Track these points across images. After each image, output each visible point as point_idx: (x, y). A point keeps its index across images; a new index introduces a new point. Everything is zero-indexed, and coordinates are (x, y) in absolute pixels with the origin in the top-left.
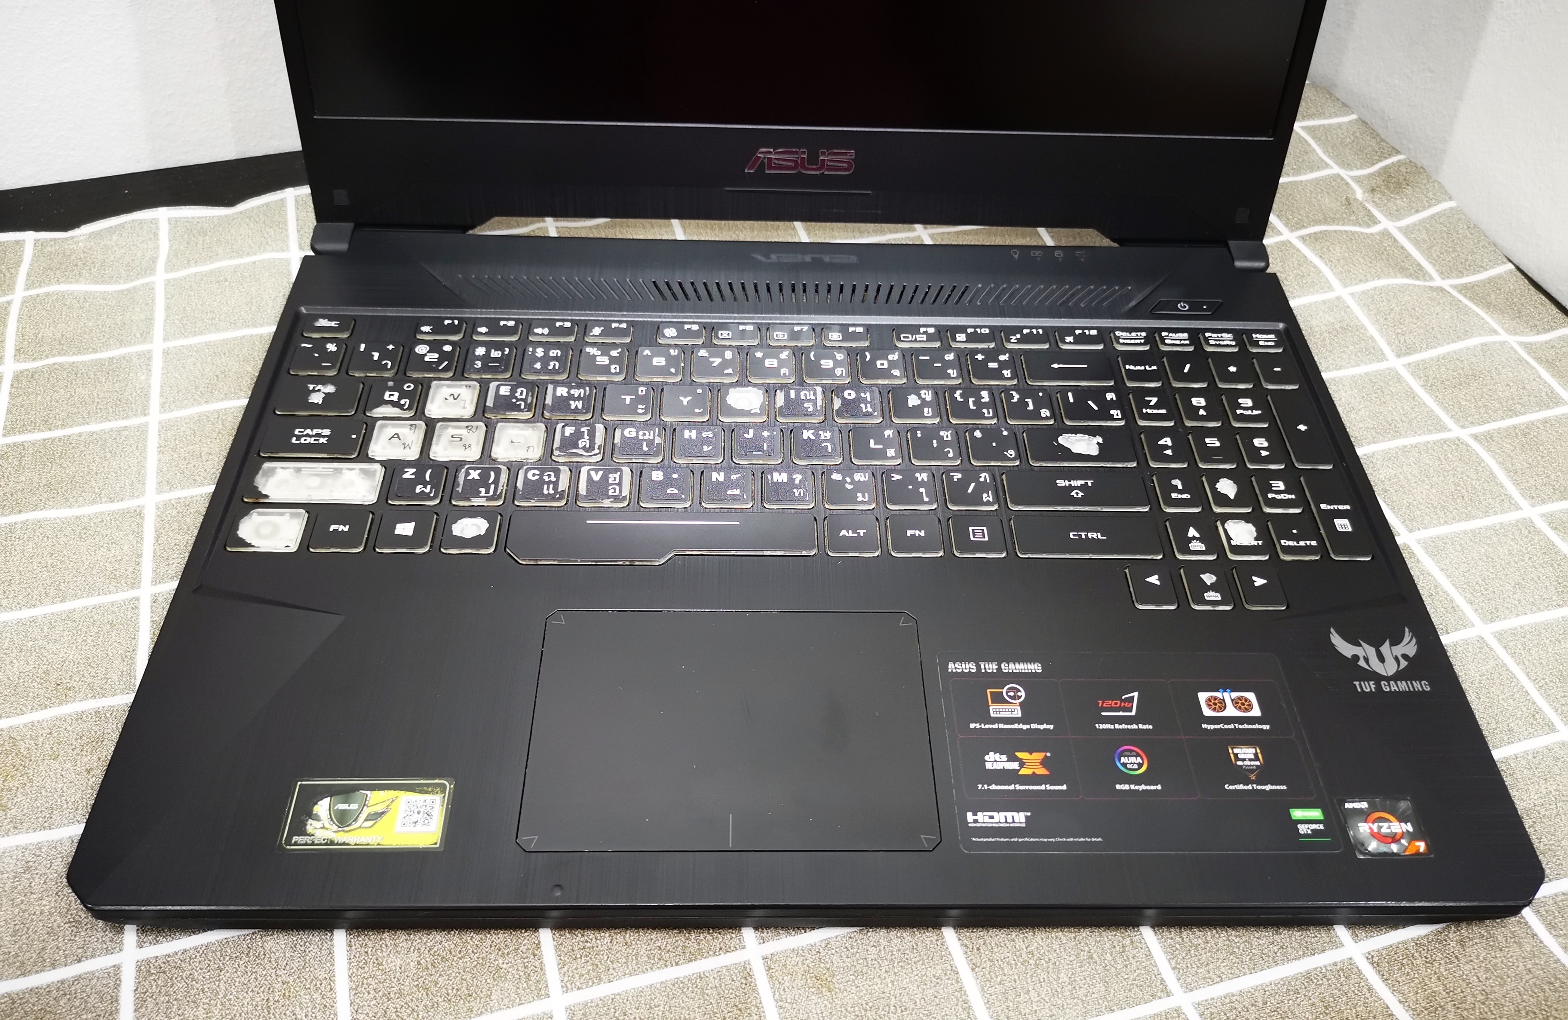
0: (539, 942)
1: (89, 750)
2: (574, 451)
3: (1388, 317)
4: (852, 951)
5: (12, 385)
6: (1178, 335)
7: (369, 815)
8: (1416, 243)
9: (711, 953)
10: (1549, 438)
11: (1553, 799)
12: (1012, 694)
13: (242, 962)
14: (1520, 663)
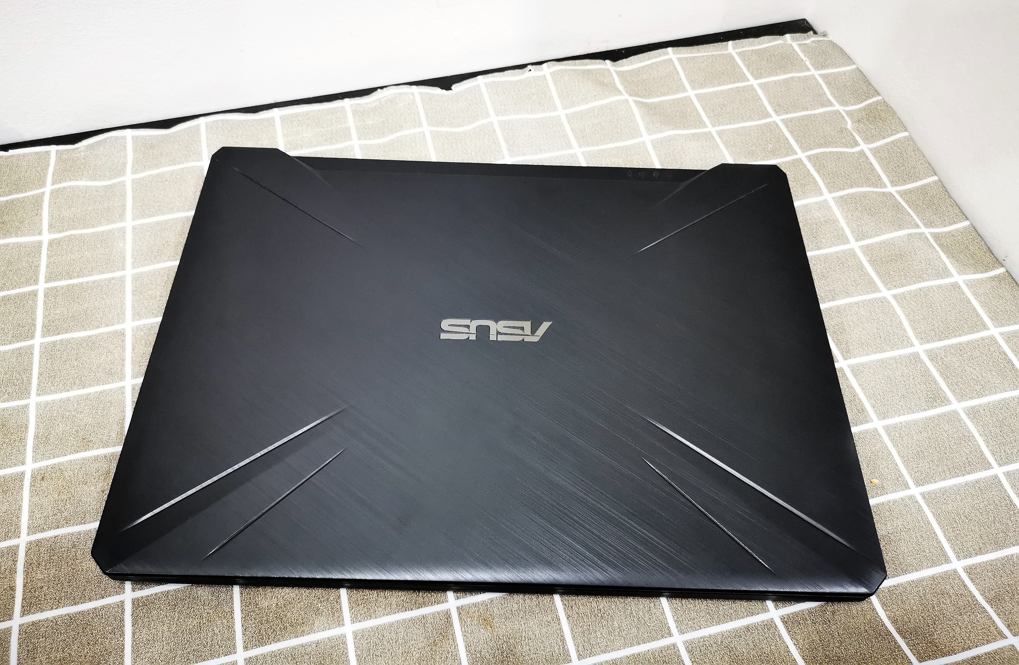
0: (340, 595)
1: (102, 479)
4: (504, 605)
5: (48, 249)
9: (430, 604)
13: (186, 602)
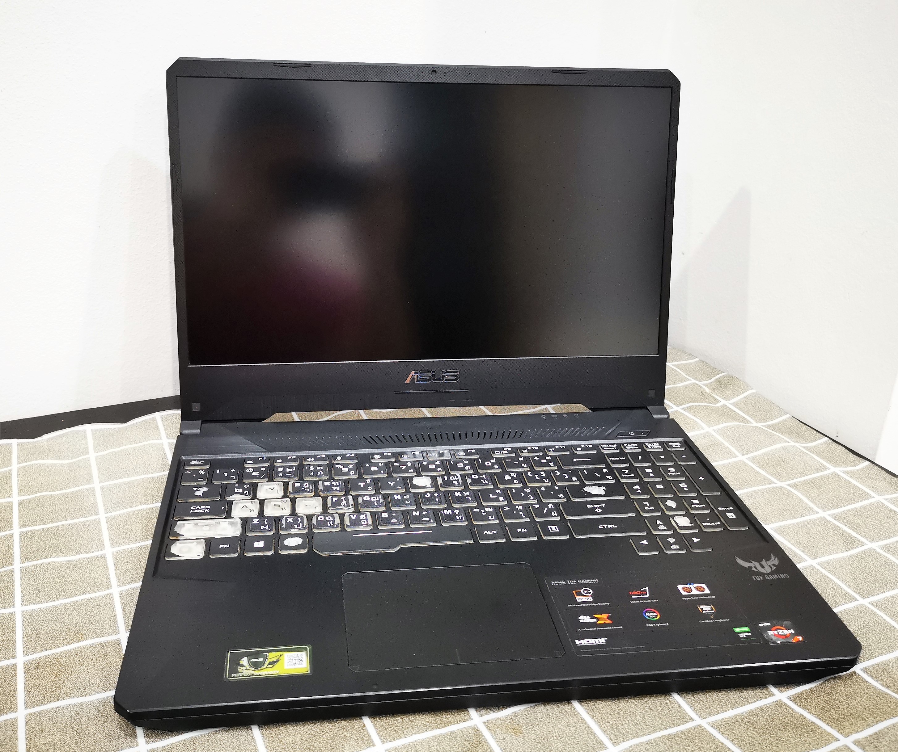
0: (364, 724)
2: (339, 507)
3: (734, 438)
4: (529, 715)
6: (632, 445)
7: (270, 662)
8: (740, 409)
9: (455, 722)
10: (825, 483)
11: (863, 627)
12: (586, 592)
14: (833, 574)
